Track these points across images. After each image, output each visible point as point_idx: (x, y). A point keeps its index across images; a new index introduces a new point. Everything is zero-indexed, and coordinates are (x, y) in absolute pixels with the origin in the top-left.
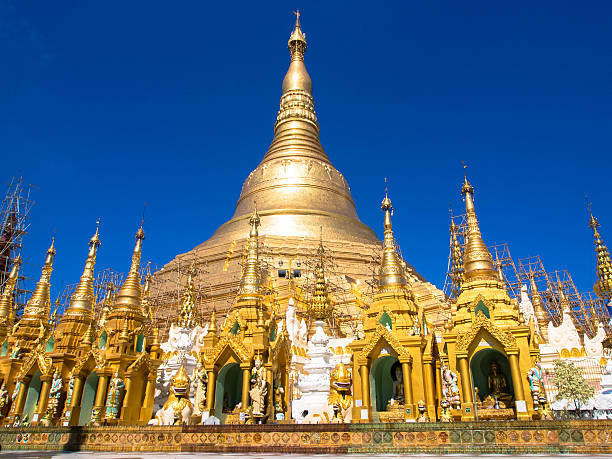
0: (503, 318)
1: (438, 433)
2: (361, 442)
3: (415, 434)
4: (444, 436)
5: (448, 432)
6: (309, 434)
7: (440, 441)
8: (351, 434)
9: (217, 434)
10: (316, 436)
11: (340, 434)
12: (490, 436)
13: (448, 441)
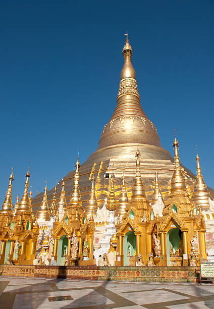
0: (183, 213)
1: (136, 271)
2: (104, 275)
3: (126, 272)
4: (138, 273)
5: (140, 271)
6: (83, 271)
7: (136, 275)
8: (100, 271)
9: (48, 270)
10: (86, 272)
11: (96, 271)
12: (158, 274)
13: (140, 276)
